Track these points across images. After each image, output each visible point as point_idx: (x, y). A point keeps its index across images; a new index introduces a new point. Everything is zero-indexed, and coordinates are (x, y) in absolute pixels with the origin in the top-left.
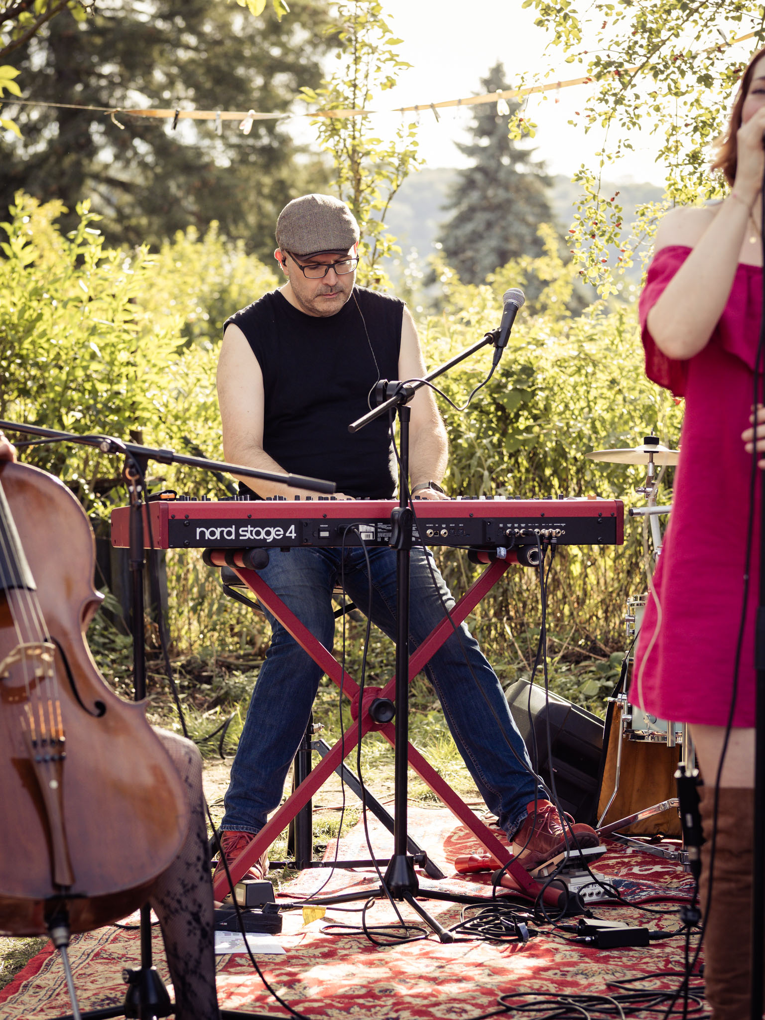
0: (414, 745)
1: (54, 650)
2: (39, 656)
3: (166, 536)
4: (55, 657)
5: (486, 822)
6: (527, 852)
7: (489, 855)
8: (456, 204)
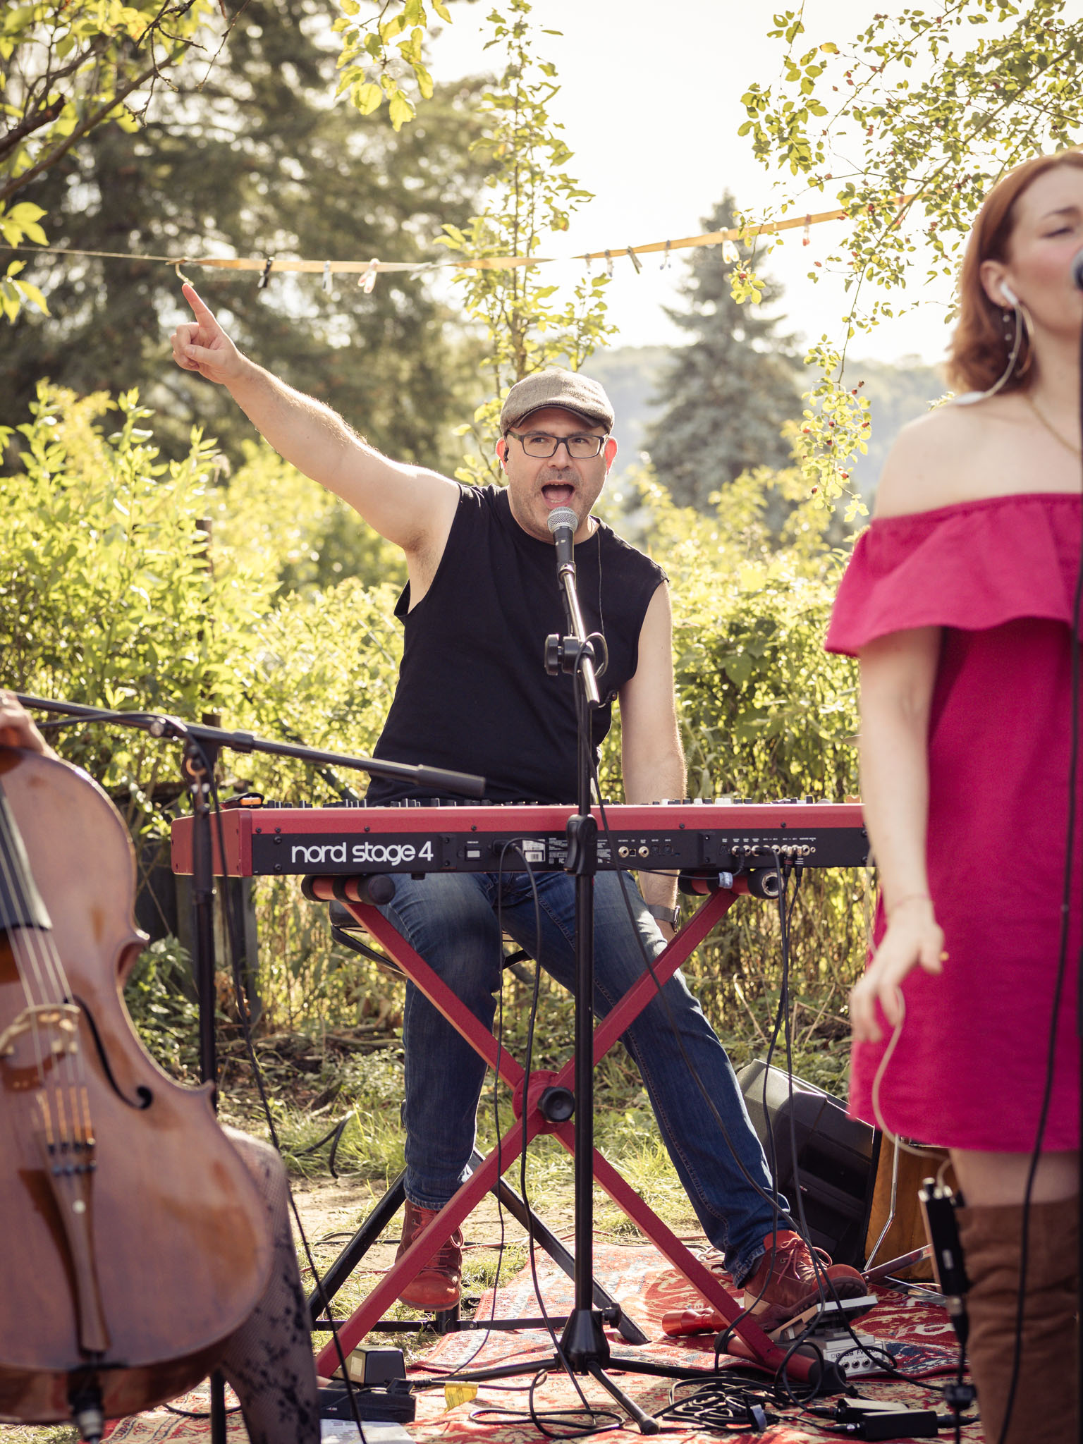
0: (606, 1156)
1: (79, 1015)
2: (56, 1024)
3: (249, 859)
4: (80, 1024)
5: (707, 1264)
6: (763, 1305)
7: (710, 1309)
8: (670, 397)
